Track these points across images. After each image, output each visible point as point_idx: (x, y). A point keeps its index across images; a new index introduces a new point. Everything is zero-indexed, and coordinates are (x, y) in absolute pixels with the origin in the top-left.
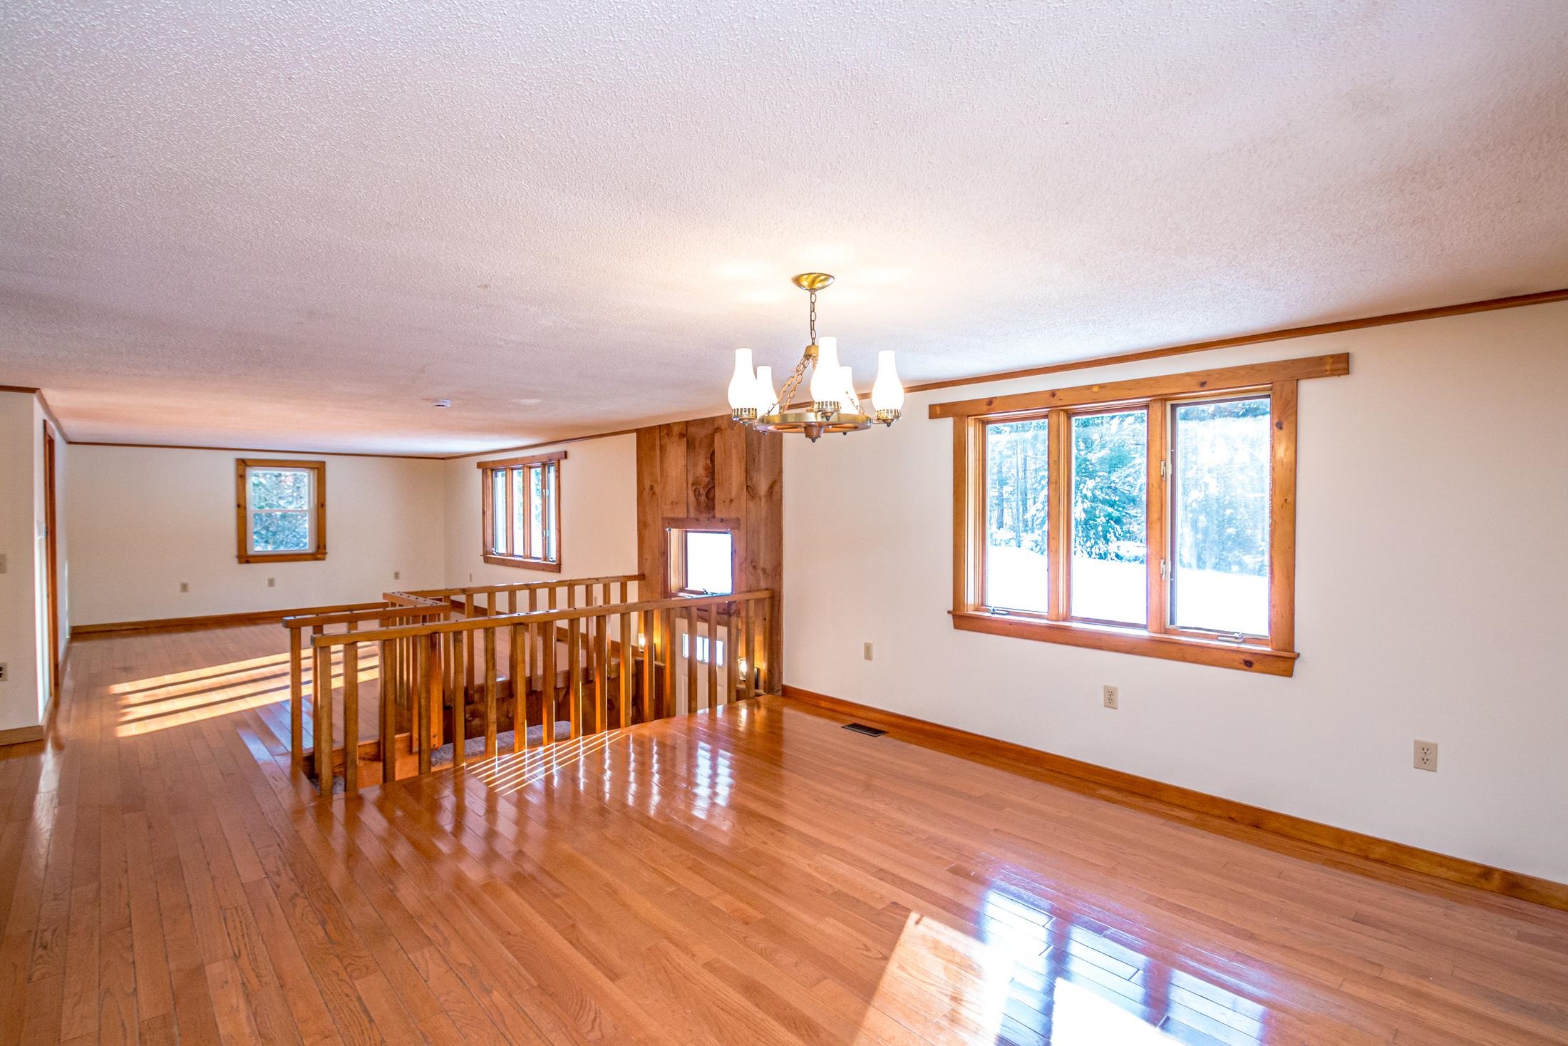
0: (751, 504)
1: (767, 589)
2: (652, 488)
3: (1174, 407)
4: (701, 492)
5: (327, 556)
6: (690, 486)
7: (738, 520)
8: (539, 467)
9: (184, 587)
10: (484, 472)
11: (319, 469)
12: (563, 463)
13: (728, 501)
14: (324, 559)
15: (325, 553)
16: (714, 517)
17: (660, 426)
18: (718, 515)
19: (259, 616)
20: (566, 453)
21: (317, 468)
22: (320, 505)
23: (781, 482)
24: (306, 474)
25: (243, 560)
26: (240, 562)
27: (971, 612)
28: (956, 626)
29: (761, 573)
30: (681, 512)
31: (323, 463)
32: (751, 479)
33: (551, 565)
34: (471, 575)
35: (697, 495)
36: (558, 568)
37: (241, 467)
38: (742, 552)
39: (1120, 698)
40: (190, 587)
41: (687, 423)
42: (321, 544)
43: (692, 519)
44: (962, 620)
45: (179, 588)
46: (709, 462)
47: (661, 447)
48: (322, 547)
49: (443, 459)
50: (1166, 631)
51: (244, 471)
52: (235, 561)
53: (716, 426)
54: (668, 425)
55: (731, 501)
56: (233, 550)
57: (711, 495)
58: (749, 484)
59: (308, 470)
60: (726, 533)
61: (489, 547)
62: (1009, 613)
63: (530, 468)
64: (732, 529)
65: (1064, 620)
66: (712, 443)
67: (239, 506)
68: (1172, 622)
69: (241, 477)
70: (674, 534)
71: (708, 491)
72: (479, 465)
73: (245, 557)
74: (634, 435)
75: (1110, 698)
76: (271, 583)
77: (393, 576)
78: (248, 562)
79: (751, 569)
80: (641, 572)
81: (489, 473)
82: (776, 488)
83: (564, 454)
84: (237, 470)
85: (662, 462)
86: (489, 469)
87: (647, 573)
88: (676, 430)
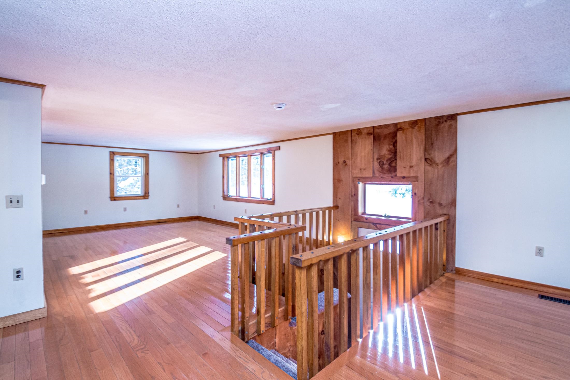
0: (429, 168)
2: (345, 162)
4: (385, 162)
5: (149, 197)
6: (375, 159)
7: (416, 177)
8: (259, 155)
9: (86, 212)
10: (223, 159)
11: (146, 157)
12: (276, 152)
13: (408, 167)
14: (148, 199)
15: (148, 196)
16: (396, 176)
17: (351, 130)
18: (399, 174)
19: (119, 225)
20: (279, 147)
21: (145, 157)
22: (146, 174)
23: (456, 155)
24: (140, 160)
25: (113, 199)
26: (111, 200)
29: (437, 206)
30: (369, 174)
31: (148, 154)
32: (430, 154)
33: (268, 201)
34: (214, 206)
35: (381, 164)
36: (273, 203)
37: (112, 155)
40: (89, 212)
41: (373, 127)
42: (147, 192)
43: (377, 177)
45: (83, 212)
46: (391, 147)
47: (352, 141)
48: (147, 193)
49: (197, 154)
51: (113, 157)
52: (109, 199)
53: (398, 127)
54: (359, 129)
55: (411, 167)
56: (108, 194)
57: (393, 164)
58: (427, 156)
59: (141, 158)
60: (408, 184)
61: (226, 193)
63: (251, 156)
64: (412, 182)
66: (395, 135)
67: (111, 174)
69: (112, 160)
70: (361, 185)
71: (391, 162)
72: (220, 156)
73: (113, 198)
74: (331, 136)
76: (125, 210)
77: (177, 206)
78: (115, 200)
79: (428, 203)
80: (335, 205)
81: (226, 159)
82: (452, 158)
83: (279, 148)
84: (110, 156)
85: (352, 148)
86: (225, 157)
87: (339, 205)
88: (365, 131)
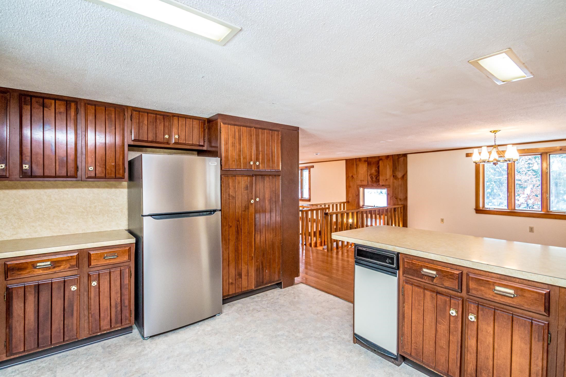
0: (395, 181)
1: (402, 204)
2: (352, 176)
3: (549, 155)
4: (373, 177)
6: (369, 175)
7: (389, 185)
12: (311, 169)
13: (385, 180)
16: (379, 184)
17: (356, 159)
18: (381, 184)
20: (313, 166)
23: (407, 174)
27: (481, 209)
28: (476, 213)
29: (399, 200)
30: (365, 183)
32: (395, 173)
33: (306, 199)
35: (372, 178)
36: (309, 200)
38: (391, 194)
39: (535, 230)
41: (367, 157)
43: (370, 185)
44: (478, 211)
46: (377, 169)
47: (356, 164)
50: (548, 212)
53: (380, 158)
54: (360, 158)
55: (386, 180)
57: (378, 178)
58: (394, 175)
60: (385, 189)
62: (494, 209)
64: (387, 188)
65: (514, 210)
66: (378, 163)
68: (550, 209)
70: (361, 189)
71: (376, 177)
74: (345, 161)
75: (531, 230)
79: (395, 199)
80: (347, 201)
82: (405, 176)
85: (357, 168)
87: (350, 201)
88: (363, 160)
